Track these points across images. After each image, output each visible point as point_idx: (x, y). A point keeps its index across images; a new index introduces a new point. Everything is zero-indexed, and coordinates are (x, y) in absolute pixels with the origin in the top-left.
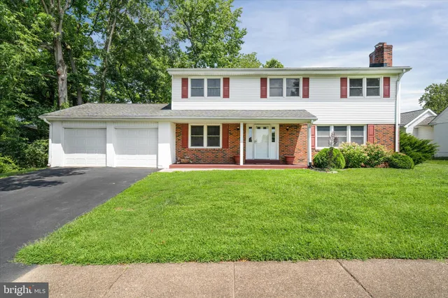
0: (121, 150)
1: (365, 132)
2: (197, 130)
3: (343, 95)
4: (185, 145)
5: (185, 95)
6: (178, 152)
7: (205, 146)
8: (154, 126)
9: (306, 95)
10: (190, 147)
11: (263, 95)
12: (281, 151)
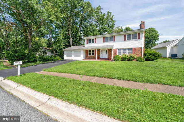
0: (75, 56)
1: (132, 50)
2: (90, 51)
3: (125, 40)
4: (87, 55)
5: (87, 43)
6: (86, 56)
7: (91, 55)
8: (80, 51)
9: (114, 41)
10: (88, 55)
11: (104, 42)
12: (108, 56)
